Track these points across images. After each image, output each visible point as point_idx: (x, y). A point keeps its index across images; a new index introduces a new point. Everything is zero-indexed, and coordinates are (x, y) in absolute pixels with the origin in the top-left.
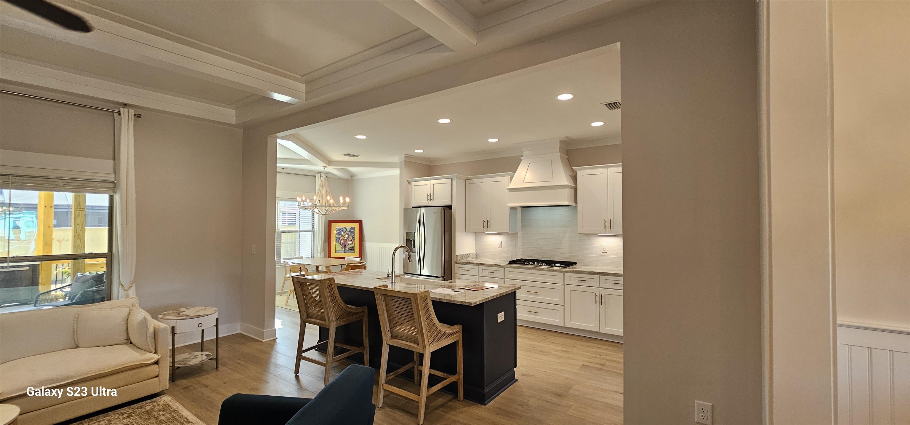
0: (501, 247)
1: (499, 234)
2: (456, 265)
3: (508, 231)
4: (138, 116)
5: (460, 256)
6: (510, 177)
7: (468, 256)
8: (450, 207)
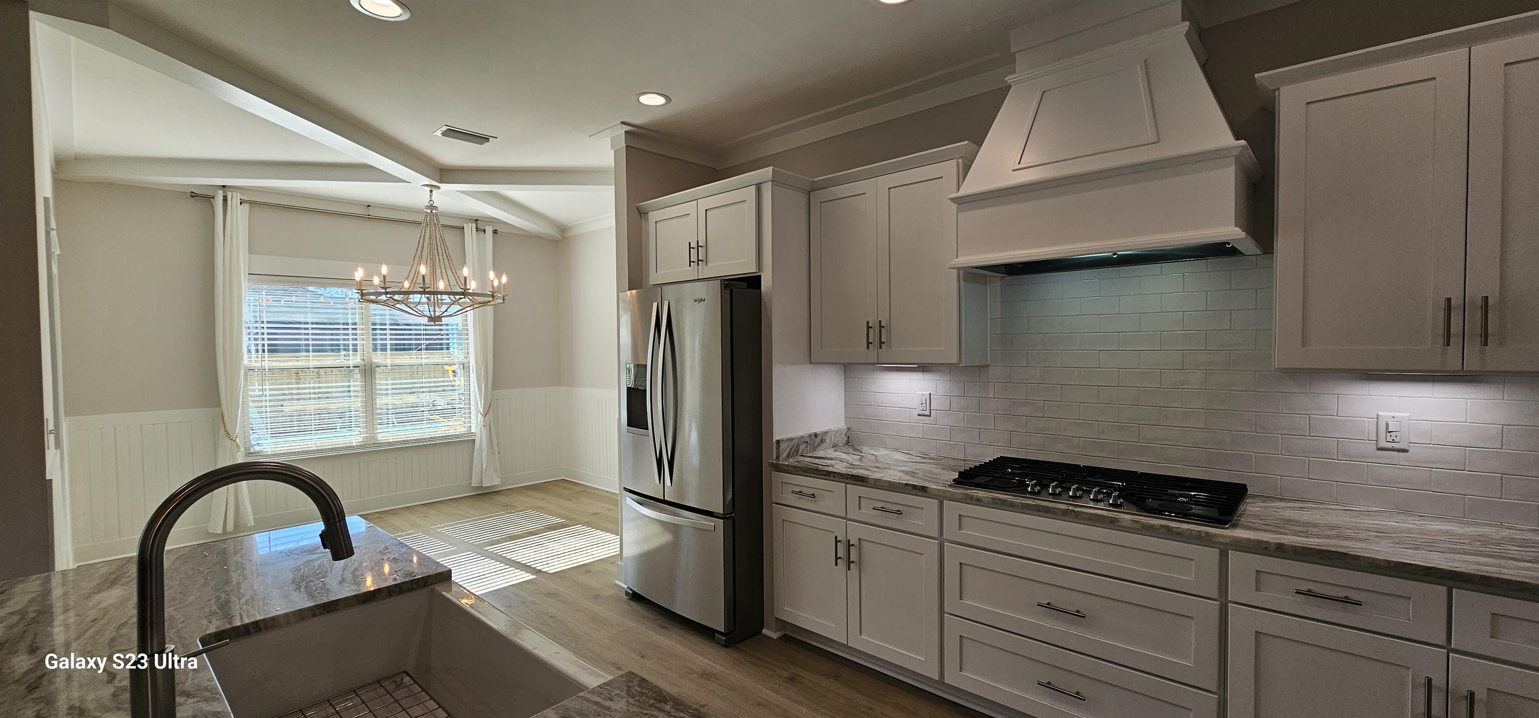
0: (927, 413)
1: (923, 368)
2: (773, 474)
3: (954, 360)
5: (787, 443)
7: (818, 439)
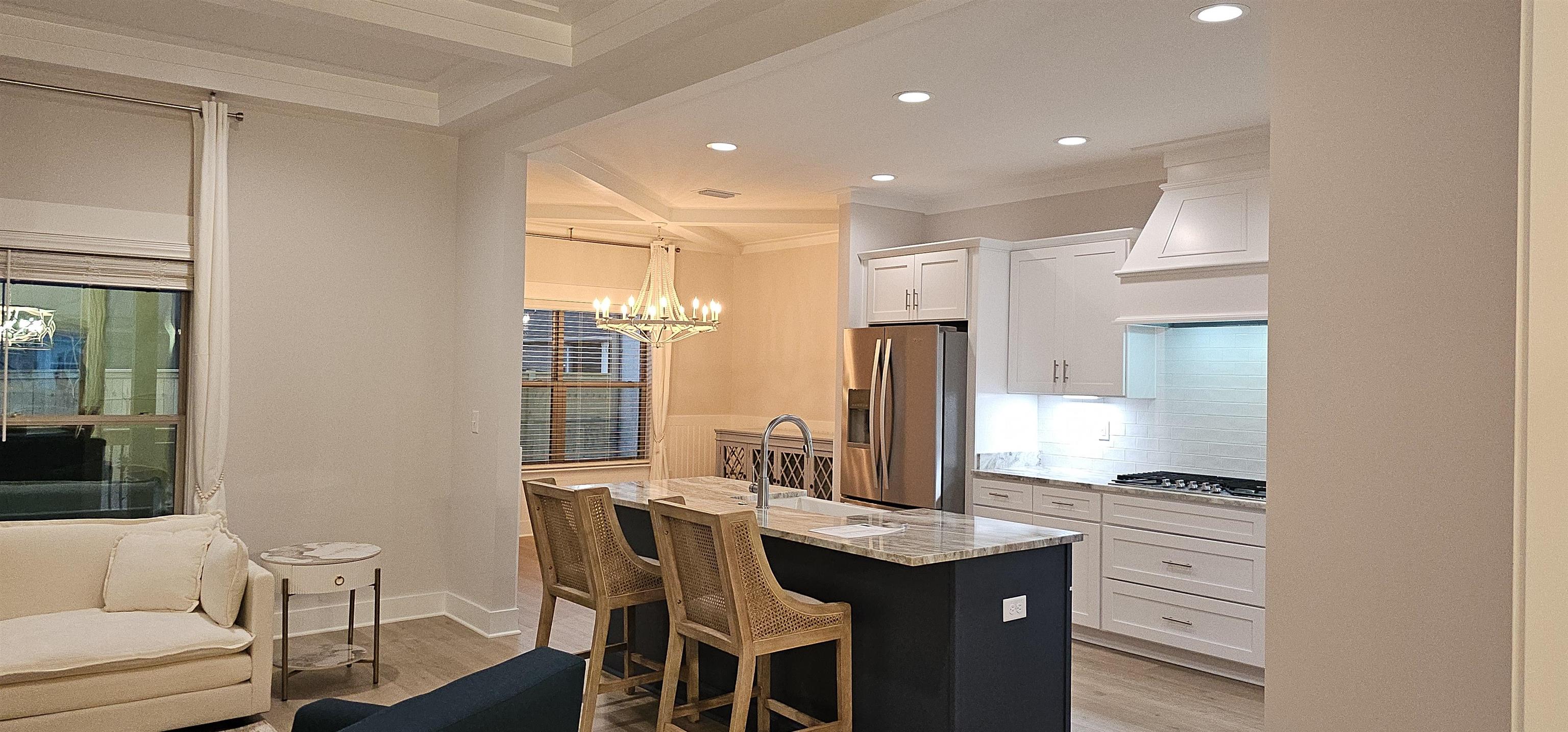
0: (1107, 438)
2: (974, 479)
3: (1122, 394)
4: (238, 117)
5: (989, 457)
6: (1128, 240)
7: (1012, 457)
8: (962, 326)
